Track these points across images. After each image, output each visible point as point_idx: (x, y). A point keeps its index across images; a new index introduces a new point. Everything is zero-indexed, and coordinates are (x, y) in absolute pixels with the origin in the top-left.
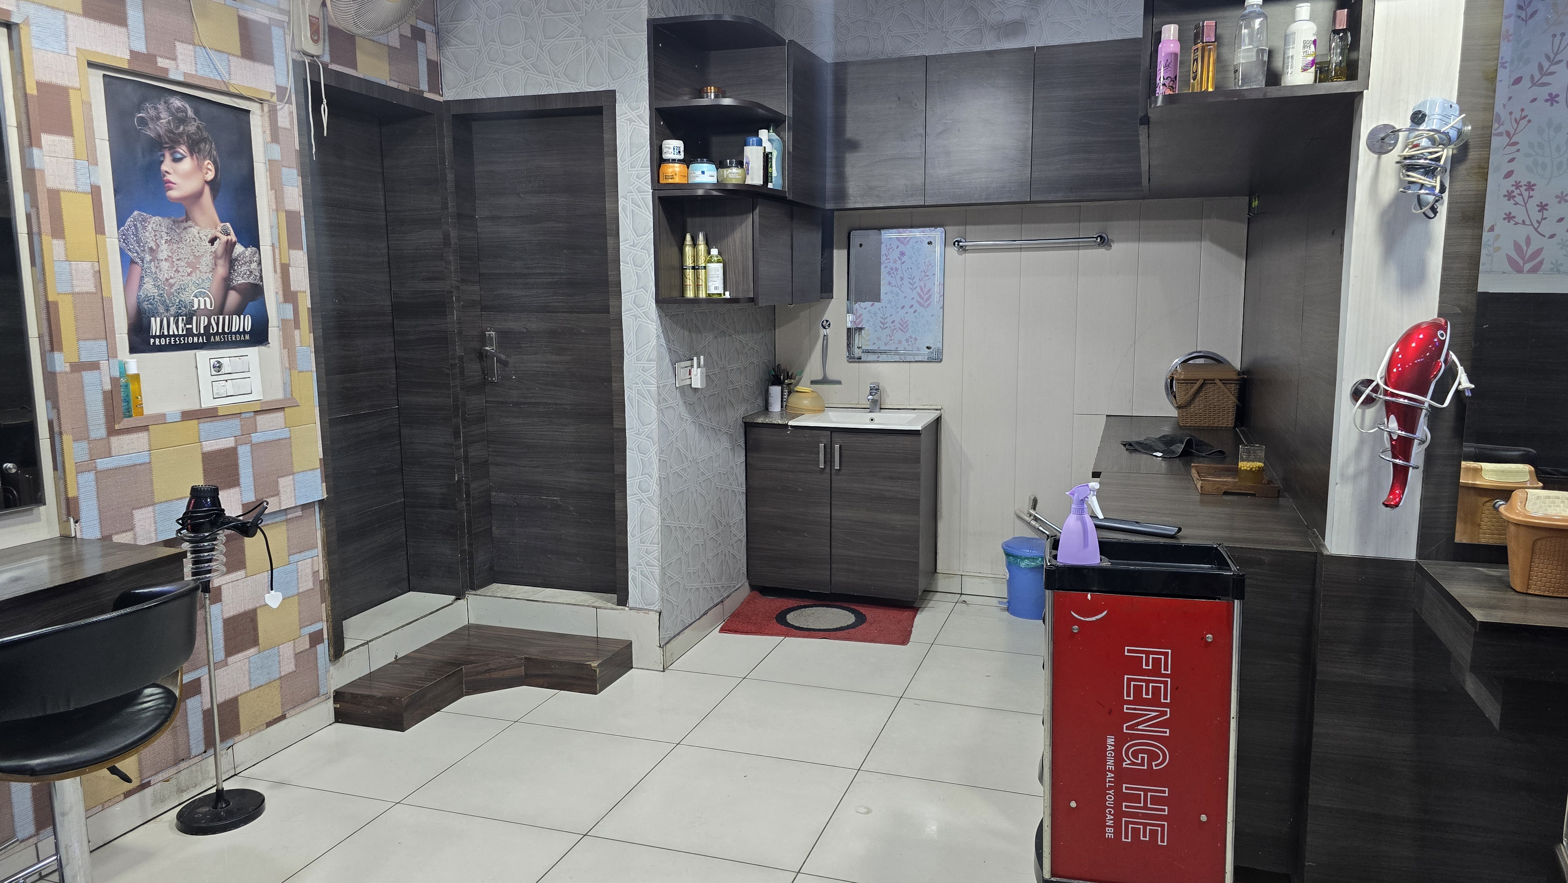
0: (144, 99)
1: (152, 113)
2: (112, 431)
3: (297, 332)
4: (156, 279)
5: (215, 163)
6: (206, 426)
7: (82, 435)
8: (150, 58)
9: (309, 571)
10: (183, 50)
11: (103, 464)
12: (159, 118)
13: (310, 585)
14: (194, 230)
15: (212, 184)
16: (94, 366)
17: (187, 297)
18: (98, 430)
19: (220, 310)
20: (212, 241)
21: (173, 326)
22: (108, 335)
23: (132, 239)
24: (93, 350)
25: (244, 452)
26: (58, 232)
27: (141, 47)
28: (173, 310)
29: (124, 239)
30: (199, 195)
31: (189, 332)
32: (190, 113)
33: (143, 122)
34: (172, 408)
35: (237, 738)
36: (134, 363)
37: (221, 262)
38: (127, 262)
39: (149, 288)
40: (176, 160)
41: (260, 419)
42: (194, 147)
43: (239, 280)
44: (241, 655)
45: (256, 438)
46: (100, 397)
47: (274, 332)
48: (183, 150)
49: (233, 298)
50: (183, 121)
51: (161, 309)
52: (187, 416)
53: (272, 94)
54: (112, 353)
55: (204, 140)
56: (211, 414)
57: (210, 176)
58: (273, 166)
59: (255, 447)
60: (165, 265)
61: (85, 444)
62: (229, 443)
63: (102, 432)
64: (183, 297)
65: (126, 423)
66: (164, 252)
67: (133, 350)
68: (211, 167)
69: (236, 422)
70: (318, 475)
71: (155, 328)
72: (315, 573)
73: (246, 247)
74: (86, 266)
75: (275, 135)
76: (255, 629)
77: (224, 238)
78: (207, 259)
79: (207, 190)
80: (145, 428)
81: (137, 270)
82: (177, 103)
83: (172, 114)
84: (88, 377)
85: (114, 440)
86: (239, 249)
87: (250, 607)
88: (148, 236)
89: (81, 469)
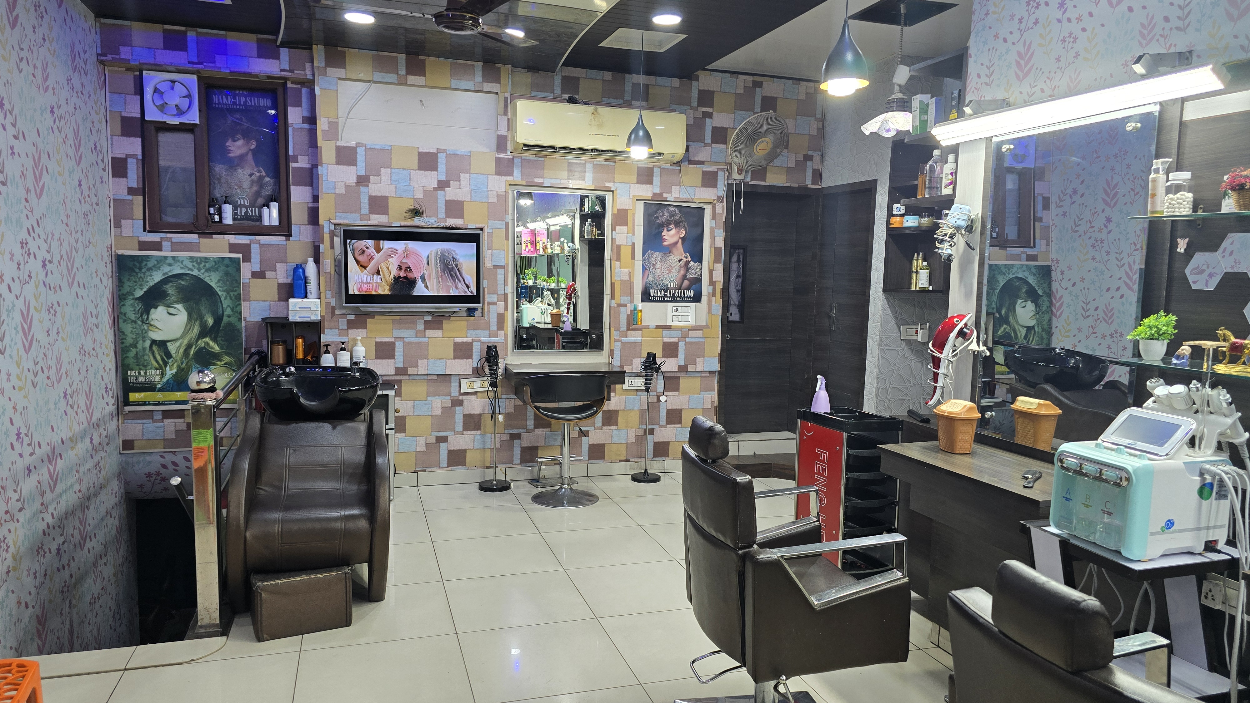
0: (659, 209)
1: (661, 214)
2: (628, 329)
3: (714, 298)
4: (654, 275)
5: (686, 230)
6: (665, 332)
7: (618, 329)
8: (661, 194)
9: (710, 400)
10: (675, 189)
11: (624, 340)
12: (663, 215)
13: (710, 407)
14: (672, 257)
15: (683, 239)
16: (625, 305)
17: (665, 282)
18: (624, 328)
19: (680, 288)
20: (679, 261)
21: (659, 293)
22: (631, 294)
23: (647, 261)
24: (625, 300)
25: (681, 345)
26: (618, 259)
27: (657, 191)
28: (659, 287)
29: (644, 260)
30: (676, 243)
31: (666, 296)
32: (677, 212)
33: (657, 218)
34: (653, 323)
35: (667, 458)
36: (640, 306)
37: (683, 269)
38: (644, 269)
39: (651, 278)
40: (668, 231)
41: (690, 332)
42: (677, 224)
43: (690, 276)
44: (673, 426)
45: (688, 340)
46: (626, 316)
47: (704, 297)
48: (672, 226)
49: (686, 283)
50: (674, 215)
51: (655, 287)
52: (658, 327)
53: (714, 200)
54: (632, 301)
55: (682, 222)
56: (669, 328)
57: (682, 235)
58: (712, 230)
59: (687, 344)
60: (658, 270)
61: (618, 332)
62: (676, 340)
63: (625, 329)
64: (664, 282)
65: (634, 327)
66: (659, 265)
67: (642, 301)
68: (684, 232)
69: (680, 332)
70: (717, 360)
71: (652, 294)
72: (713, 402)
73: (695, 262)
74: (627, 271)
75: (714, 217)
76: (681, 417)
77: (685, 260)
78: (677, 268)
79: (680, 241)
80: (641, 330)
81: (647, 272)
82: (672, 209)
83: (669, 213)
84: (622, 309)
85: (629, 332)
86: (692, 263)
87: (679, 407)
88: (653, 260)
89: (616, 340)
